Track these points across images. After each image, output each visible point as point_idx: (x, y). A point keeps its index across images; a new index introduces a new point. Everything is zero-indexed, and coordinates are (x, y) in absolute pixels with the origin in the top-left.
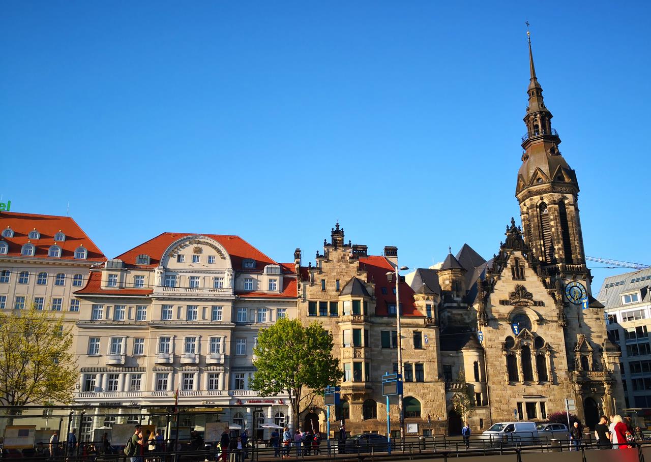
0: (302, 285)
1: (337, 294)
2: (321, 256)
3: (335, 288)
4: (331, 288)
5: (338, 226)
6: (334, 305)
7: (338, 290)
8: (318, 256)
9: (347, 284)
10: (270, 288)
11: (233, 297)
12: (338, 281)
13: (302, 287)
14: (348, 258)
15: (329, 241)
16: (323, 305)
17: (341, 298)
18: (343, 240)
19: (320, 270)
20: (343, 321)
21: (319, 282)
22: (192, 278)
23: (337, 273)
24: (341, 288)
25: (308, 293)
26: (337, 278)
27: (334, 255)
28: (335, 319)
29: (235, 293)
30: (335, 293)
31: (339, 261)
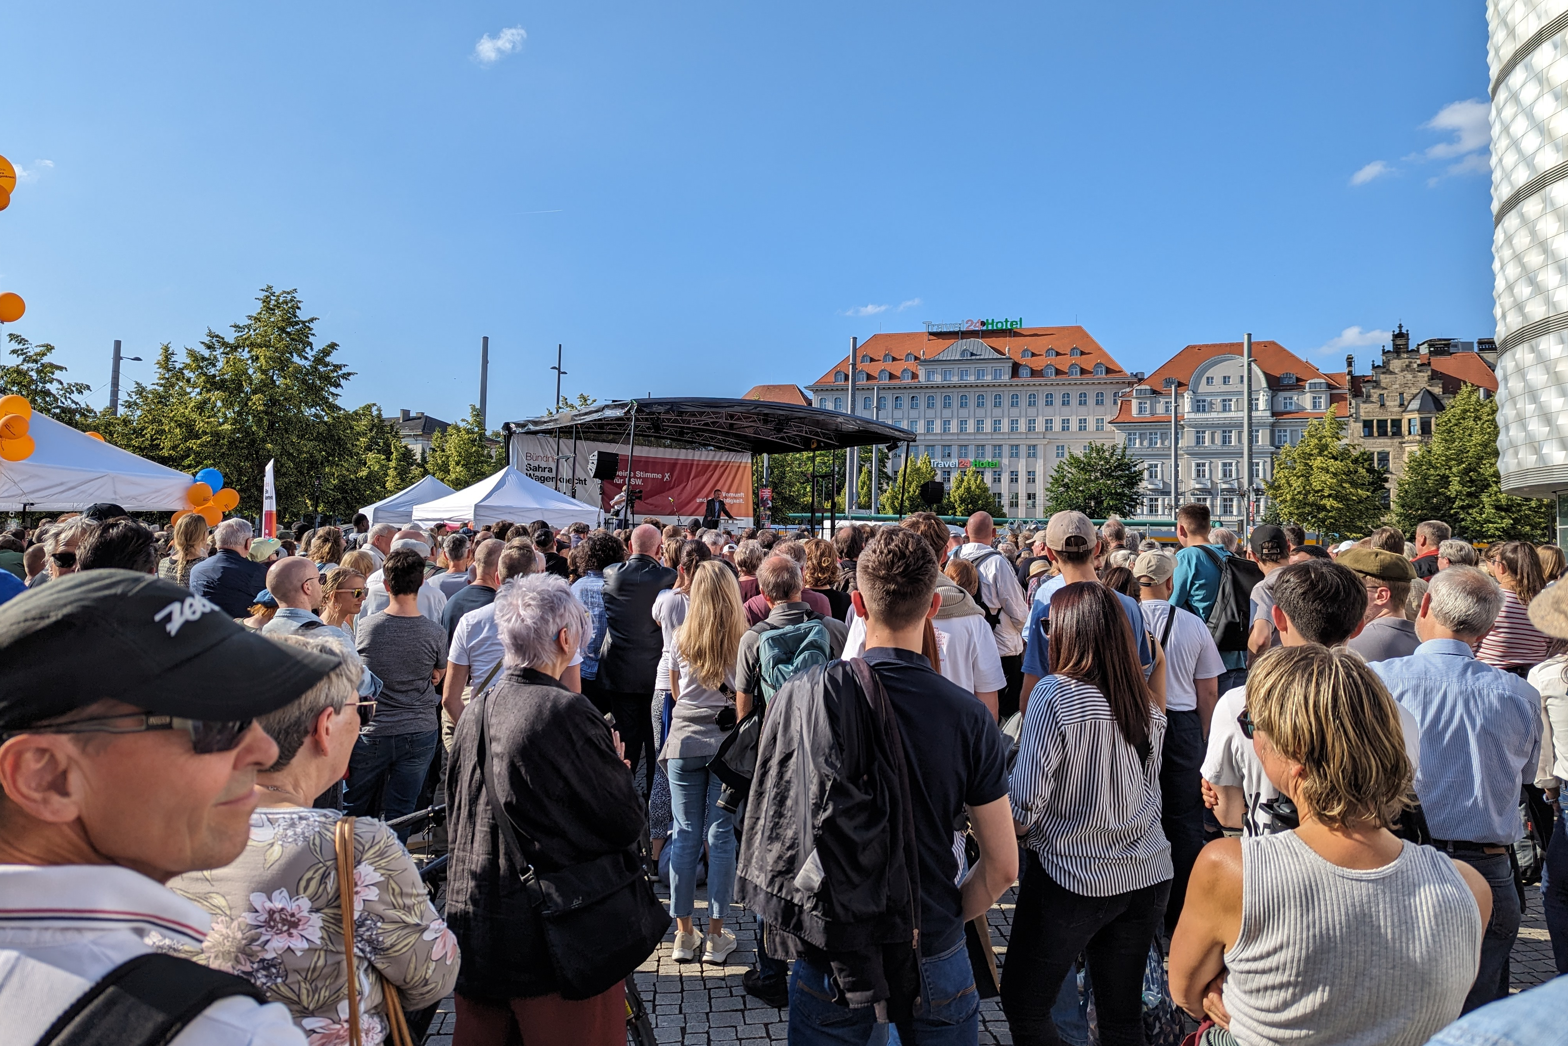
0: (1353, 402)
1: (1401, 409)
2: (1379, 366)
3: (1397, 403)
4: (1392, 404)
5: (1400, 327)
6: (1397, 423)
7: (1401, 405)
8: (1374, 367)
9: (1414, 397)
10: (1315, 407)
11: (1271, 420)
12: (1401, 394)
13: (1353, 404)
14: (1415, 366)
15: (1390, 347)
16: (1382, 424)
17: (1407, 416)
18: (1407, 344)
19: (1377, 384)
20: (1408, 442)
21: (1375, 397)
22: (1224, 400)
23: (1400, 385)
24: (1406, 403)
25: (1362, 412)
26: (1400, 390)
27: (1396, 365)
28: (1396, 441)
29: (1274, 414)
30: (1397, 409)
31: (1402, 371)
